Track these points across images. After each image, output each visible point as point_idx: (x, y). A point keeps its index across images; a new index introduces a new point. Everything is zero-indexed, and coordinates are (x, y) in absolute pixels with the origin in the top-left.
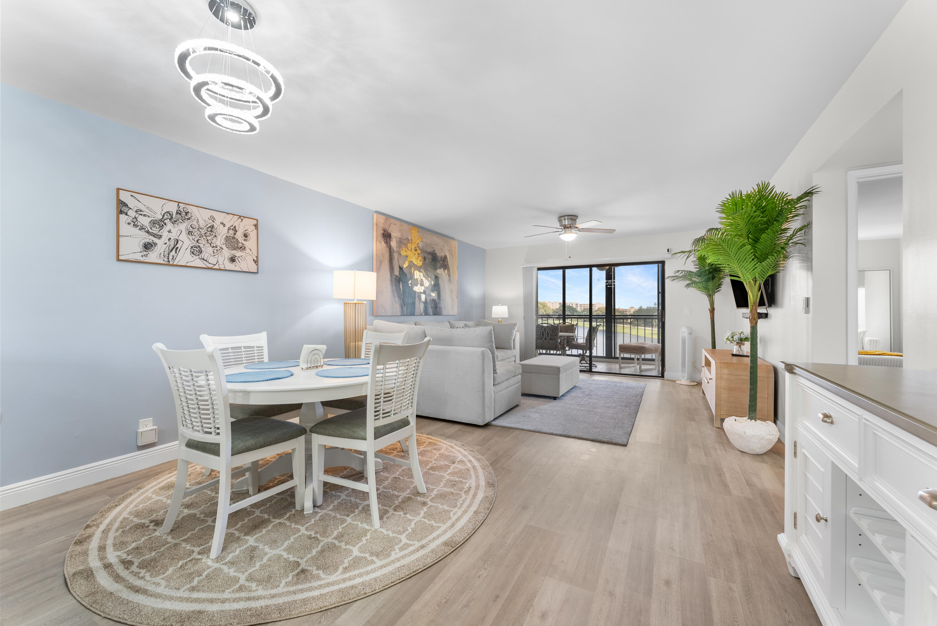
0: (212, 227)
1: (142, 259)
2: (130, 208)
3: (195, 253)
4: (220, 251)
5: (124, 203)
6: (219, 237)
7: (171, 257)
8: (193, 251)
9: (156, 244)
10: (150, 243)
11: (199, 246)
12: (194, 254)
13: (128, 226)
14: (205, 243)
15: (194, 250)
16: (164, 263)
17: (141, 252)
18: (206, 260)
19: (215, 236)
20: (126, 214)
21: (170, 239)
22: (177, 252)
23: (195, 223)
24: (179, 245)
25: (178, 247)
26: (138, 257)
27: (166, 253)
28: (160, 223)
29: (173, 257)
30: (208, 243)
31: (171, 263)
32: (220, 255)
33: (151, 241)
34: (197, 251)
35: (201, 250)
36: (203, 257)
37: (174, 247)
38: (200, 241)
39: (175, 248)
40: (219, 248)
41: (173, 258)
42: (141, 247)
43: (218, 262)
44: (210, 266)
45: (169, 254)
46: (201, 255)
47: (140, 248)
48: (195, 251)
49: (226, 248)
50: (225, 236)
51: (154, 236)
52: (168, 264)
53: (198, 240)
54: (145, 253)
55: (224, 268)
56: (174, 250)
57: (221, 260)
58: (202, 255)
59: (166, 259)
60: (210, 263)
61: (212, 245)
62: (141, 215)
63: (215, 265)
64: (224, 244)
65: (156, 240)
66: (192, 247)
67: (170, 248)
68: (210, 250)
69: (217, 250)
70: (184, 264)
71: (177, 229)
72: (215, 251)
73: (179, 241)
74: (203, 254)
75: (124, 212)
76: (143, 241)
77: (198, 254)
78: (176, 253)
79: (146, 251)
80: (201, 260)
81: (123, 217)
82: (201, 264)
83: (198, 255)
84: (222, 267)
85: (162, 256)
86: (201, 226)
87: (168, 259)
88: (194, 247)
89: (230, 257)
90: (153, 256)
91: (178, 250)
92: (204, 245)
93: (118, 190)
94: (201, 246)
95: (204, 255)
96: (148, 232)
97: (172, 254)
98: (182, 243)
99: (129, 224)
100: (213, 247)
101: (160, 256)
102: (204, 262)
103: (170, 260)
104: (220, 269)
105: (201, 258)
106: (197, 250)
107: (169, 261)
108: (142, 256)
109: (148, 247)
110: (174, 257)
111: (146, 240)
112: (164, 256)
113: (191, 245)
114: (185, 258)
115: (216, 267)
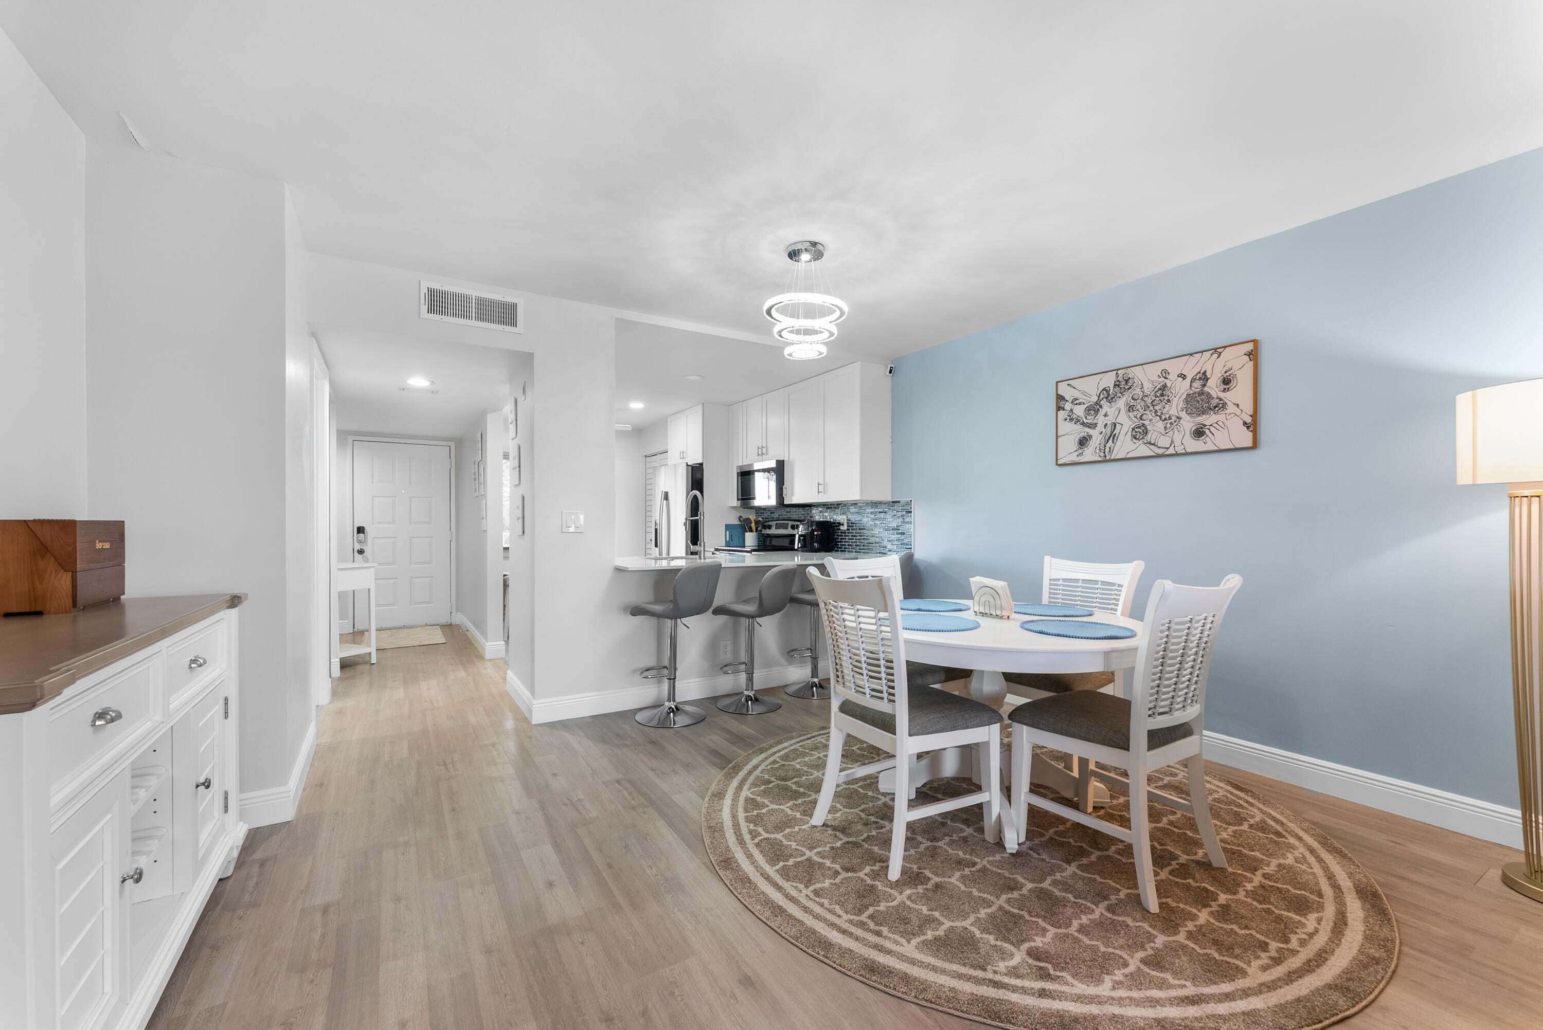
0: (1165, 386)
1: (1077, 460)
2: (1067, 401)
3: (1138, 437)
4: (1176, 424)
5: (1062, 396)
6: (1175, 401)
7: (1107, 450)
8: (1134, 434)
9: (1090, 437)
10: (1085, 438)
11: (1143, 425)
12: (1135, 438)
13: (1065, 422)
14: (1151, 417)
15: (1136, 432)
16: (1100, 459)
17: (1076, 451)
18: (1154, 444)
19: (1169, 401)
20: (1064, 410)
21: (1106, 425)
22: (1115, 441)
23: (1138, 391)
24: (1117, 431)
25: (1116, 434)
26: (1074, 458)
27: (1102, 445)
28: (1094, 409)
29: (1110, 449)
30: (1157, 415)
31: (1108, 458)
32: (1176, 430)
33: (1086, 434)
34: (1140, 433)
35: (1146, 429)
36: (1149, 440)
37: (1111, 435)
38: (1145, 417)
39: (1113, 437)
40: (1174, 418)
41: (1110, 451)
42: (1076, 444)
43: (1172, 442)
44: (1160, 451)
45: (1105, 446)
46: (1146, 438)
47: (1074, 446)
48: (1138, 434)
49: (1187, 415)
50: (1184, 396)
51: (1089, 427)
52: (1105, 461)
53: (1141, 416)
54: (1080, 451)
55: (1184, 451)
56: (1111, 439)
57: (1177, 438)
58: (1148, 438)
59: (1102, 454)
60: (1159, 447)
61: (1163, 417)
62: (1076, 404)
63: (1168, 448)
64: (1183, 410)
65: (1091, 431)
66: (1133, 429)
67: (1107, 438)
68: (1160, 425)
69: (1171, 424)
70: (1123, 456)
71: (1114, 409)
72: (1168, 426)
73: (1117, 425)
74: (1149, 435)
75: (1061, 407)
76: (1078, 436)
77: (1141, 437)
78: (1113, 442)
79: (1081, 448)
80: (1147, 445)
81: (1061, 413)
82: (1145, 451)
83: (1143, 438)
84: (1180, 450)
85: (1098, 451)
86: (1147, 392)
87: (1104, 453)
88: (1137, 428)
89: (1194, 428)
90: (1089, 454)
91: (1116, 438)
92: (1151, 420)
93: (1057, 383)
94: (1147, 423)
95: (1151, 436)
96: (1083, 424)
97: (1108, 445)
98: (1121, 426)
99: (1066, 420)
100: (1166, 419)
101: (1095, 451)
102: (1151, 447)
103: (1106, 453)
104: (1176, 455)
105: (1145, 442)
106: (1141, 431)
107: (1105, 456)
108: (1078, 456)
109: (1083, 442)
110: (1112, 449)
111: (1082, 435)
112: (1100, 450)
113: (1132, 426)
114: (1125, 446)
115: (1171, 451)
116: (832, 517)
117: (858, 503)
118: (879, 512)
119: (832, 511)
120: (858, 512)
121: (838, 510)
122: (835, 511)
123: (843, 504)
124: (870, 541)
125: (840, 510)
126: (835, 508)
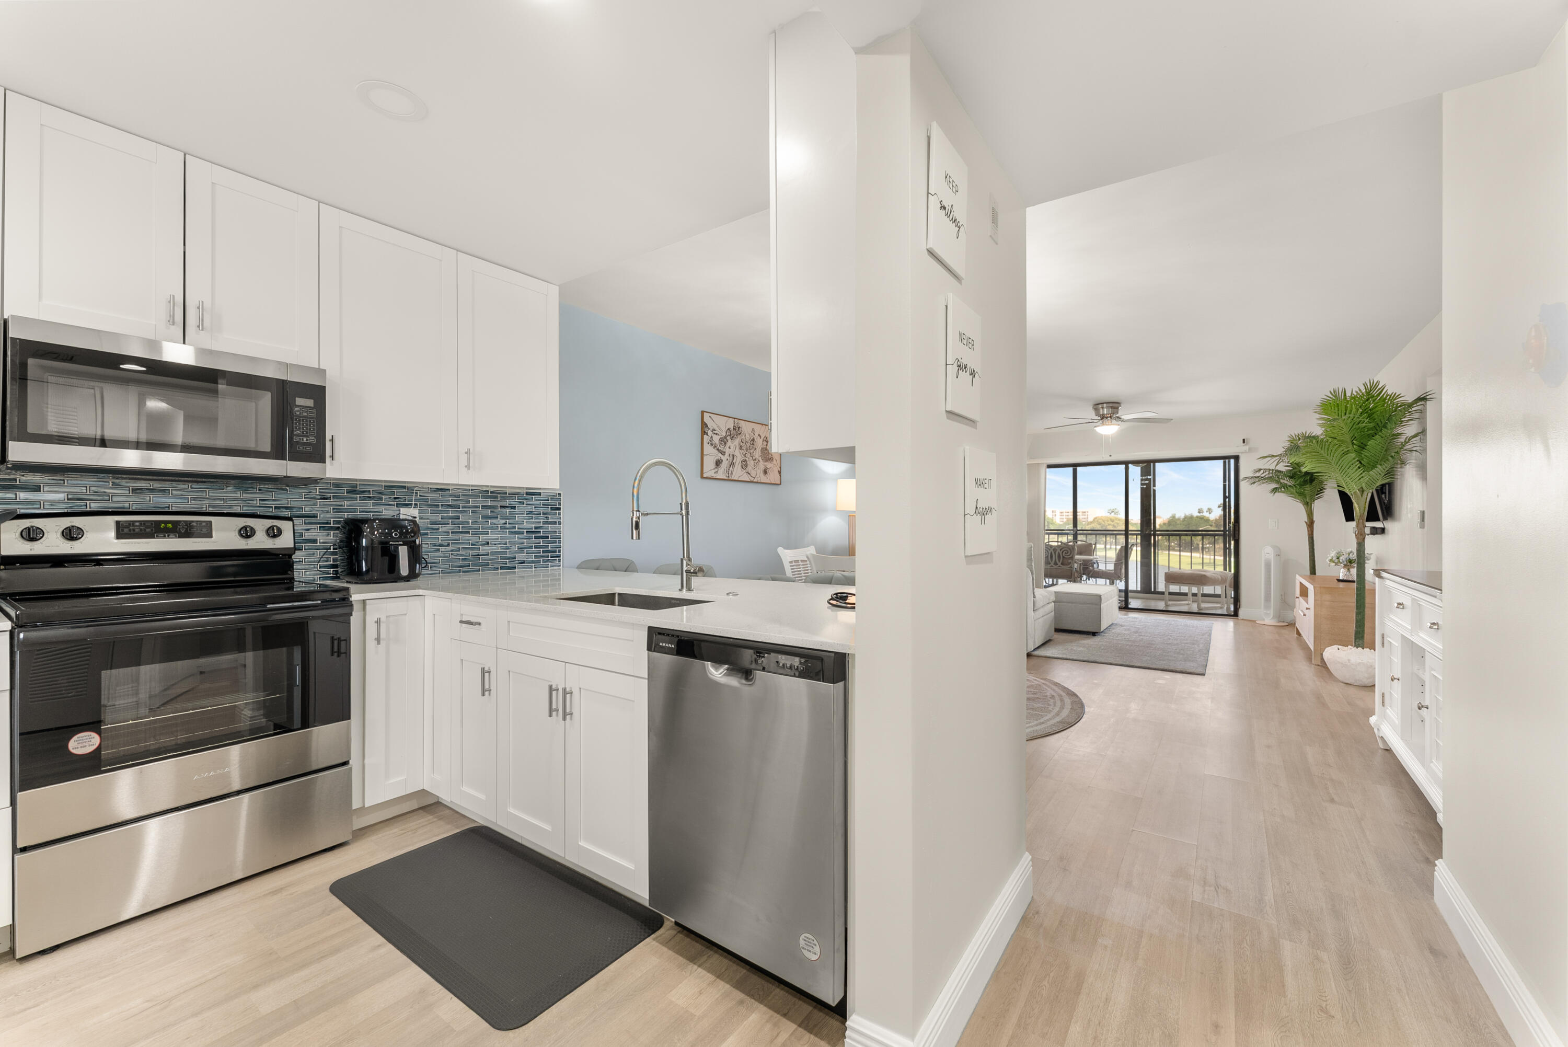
0: (754, 439)
1: (715, 476)
2: (709, 429)
3: (744, 467)
4: (758, 464)
5: (706, 424)
6: (757, 449)
7: (730, 473)
9: (722, 461)
10: (719, 461)
11: (745, 460)
12: (743, 469)
13: (708, 445)
14: (749, 457)
15: (743, 464)
16: (726, 478)
17: (714, 469)
18: (749, 474)
19: (755, 449)
20: (707, 435)
21: (730, 455)
22: (734, 468)
23: (743, 437)
24: (734, 461)
26: (713, 474)
27: (727, 469)
28: (724, 441)
30: (751, 456)
31: (730, 478)
32: (758, 468)
33: (720, 458)
34: (745, 465)
35: (747, 463)
38: (746, 455)
39: (732, 464)
40: (757, 460)
43: (756, 475)
44: (752, 479)
47: (713, 465)
49: (762, 460)
50: (761, 448)
51: (721, 453)
52: (728, 480)
53: (744, 454)
54: (716, 470)
55: (761, 481)
57: (758, 473)
60: (752, 477)
61: (754, 458)
62: (715, 433)
63: (755, 478)
64: (760, 457)
65: (722, 457)
66: (741, 462)
67: (729, 464)
68: (753, 463)
70: (738, 479)
71: (733, 444)
72: (756, 464)
73: (735, 456)
75: (706, 433)
79: (717, 468)
80: (747, 474)
81: (705, 437)
82: (748, 478)
83: (746, 469)
84: (759, 480)
86: (747, 440)
87: (728, 474)
89: (764, 469)
90: (721, 474)
91: (734, 465)
93: (702, 412)
94: (747, 459)
95: (749, 469)
96: (718, 450)
97: (730, 469)
98: (736, 458)
99: (708, 443)
100: (754, 460)
101: (724, 473)
104: (758, 482)
105: (747, 472)
107: (729, 477)
108: (715, 473)
109: (718, 463)
110: (732, 472)
111: (717, 458)
112: (726, 471)
113: (742, 460)
114: (738, 473)
115: (755, 480)
116: (369, 510)
117: (449, 489)
118: (501, 506)
119: (370, 497)
120: (448, 505)
121: (390, 498)
122: (381, 499)
123: (404, 487)
124: (481, 552)
125: (395, 498)
126: (381, 493)
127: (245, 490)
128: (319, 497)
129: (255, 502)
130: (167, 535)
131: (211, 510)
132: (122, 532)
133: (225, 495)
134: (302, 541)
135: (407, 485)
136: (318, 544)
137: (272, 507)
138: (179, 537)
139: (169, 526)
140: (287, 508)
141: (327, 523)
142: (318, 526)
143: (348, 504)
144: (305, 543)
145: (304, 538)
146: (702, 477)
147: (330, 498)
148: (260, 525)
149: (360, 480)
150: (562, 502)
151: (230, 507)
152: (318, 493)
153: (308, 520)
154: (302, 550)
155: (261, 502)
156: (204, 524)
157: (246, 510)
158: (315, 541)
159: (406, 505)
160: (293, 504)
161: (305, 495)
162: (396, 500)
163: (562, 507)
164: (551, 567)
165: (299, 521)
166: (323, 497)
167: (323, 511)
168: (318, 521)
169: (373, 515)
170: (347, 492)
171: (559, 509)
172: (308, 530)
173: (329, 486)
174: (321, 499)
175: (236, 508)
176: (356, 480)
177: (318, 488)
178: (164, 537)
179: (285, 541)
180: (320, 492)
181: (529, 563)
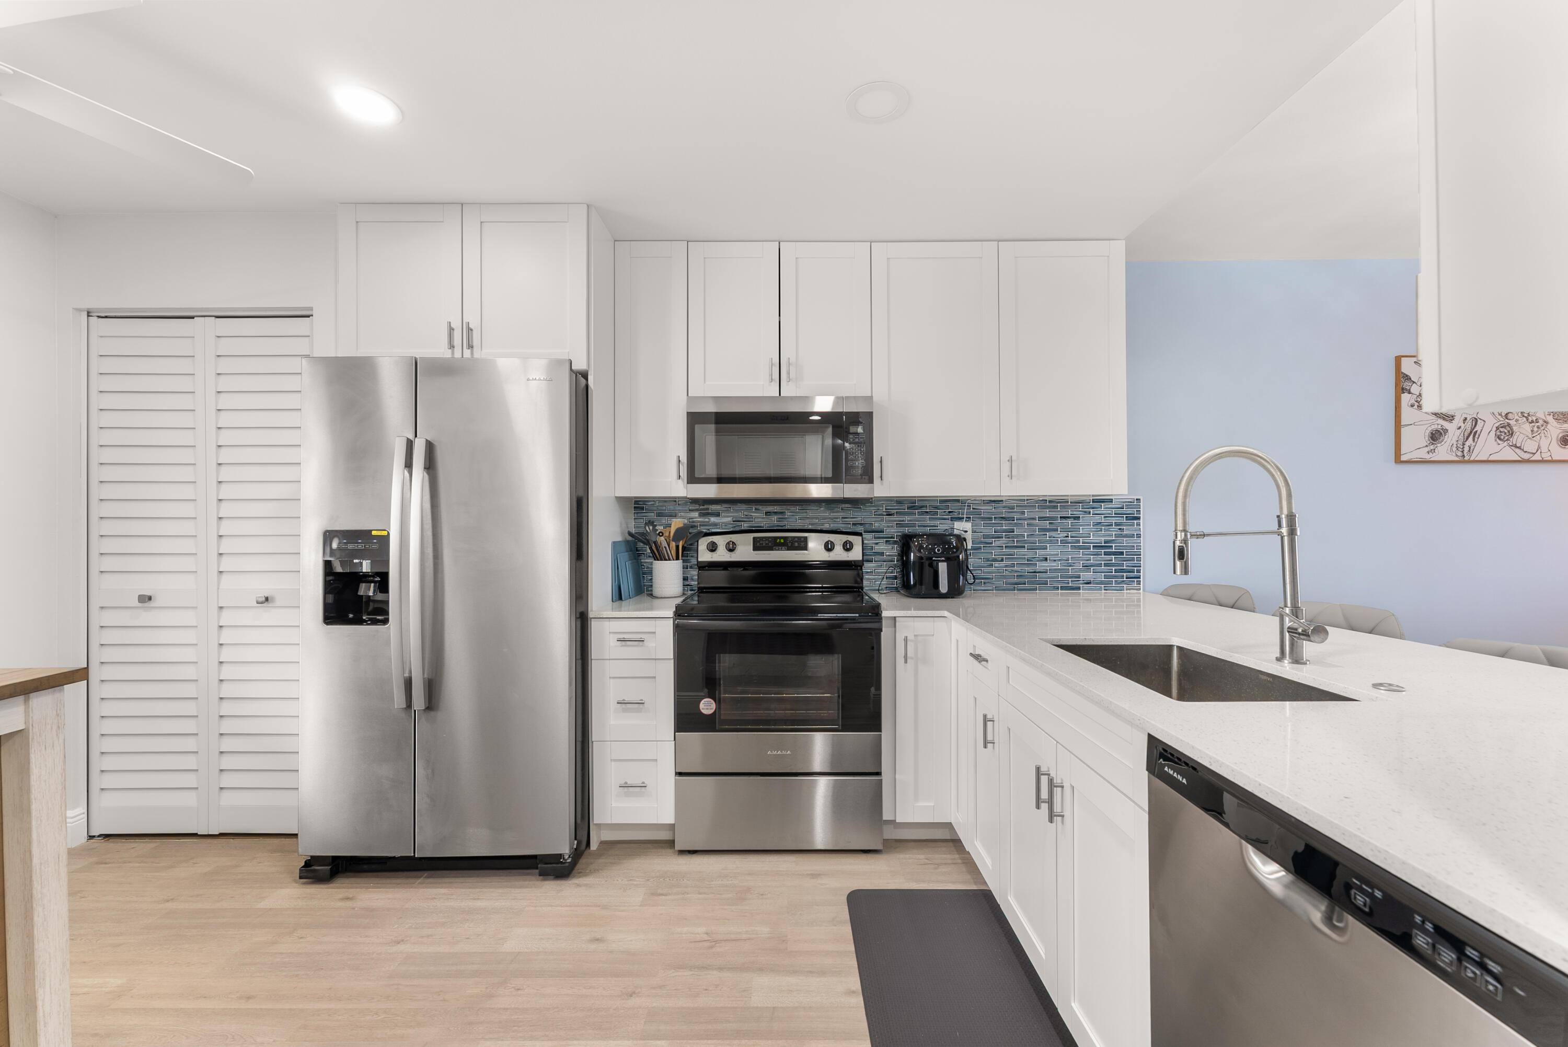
1: (1428, 457)
2: (1414, 382)
3: (1502, 437)
4: (1543, 428)
5: (1407, 376)
7: (1466, 449)
8: (1499, 433)
9: (1446, 431)
10: (1439, 431)
11: (1509, 425)
12: (1500, 439)
13: (1411, 409)
14: (1518, 418)
15: (1501, 432)
16: (1457, 459)
17: (1427, 446)
18: (1519, 448)
20: (1410, 393)
21: (1466, 419)
22: (1476, 440)
24: (1478, 428)
25: (1477, 431)
26: (1423, 454)
27: (1460, 443)
29: (1470, 448)
30: (1524, 416)
31: (1466, 458)
32: (1543, 435)
33: (1440, 427)
34: (1505, 433)
35: (1512, 429)
36: (1514, 443)
37: (1471, 432)
38: (1510, 416)
39: (1473, 434)
40: (1541, 422)
41: (1469, 451)
42: (1427, 438)
43: (1539, 448)
44: (1526, 456)
45: (1464, 444)
46: (1511, 440)
47: (1424, 440)
48: (1503, 434)
49: (1554, 420)
51: (1444, 419)
52: (1463, 461)
53: (1507, 414)
54: (1432, 447)
55: (1550, 458)
56: (1471, 436)
57: (1544, 444)
58: (1514, 440)
59: (1460, 454)
60: (1526, 452)
61: (1530, 419)
63: (1535, 454)
64: (1550, 414)
65: (1446, 425)
66: (1497, 428)
67: (1466, 434)
68: (1527, 427)
69: (1538, 427)
70: (1485, 459)
72: (1535, 429)
73: (1479, 420)
74: (1515, 437)
75: (1406, 389)
76: (1430, 429)
77: (1506, 438)
78: (1474, 440)
79: (1433, 444)
80: (1513, 448)
81: (1405, 397)
82: (1509, 454)
83: (1507, 440)
84: (1546, 456)
85: (1454, 449)
87: (1463, 452)
88: (1502, 427)
89: (1561, 435)
90: (1443, 451)
91: (1477, 436)
92: (1517, 420)
93: (1398, 359)
94: (1512, 422)
95: (1517, 439)
96: (1435, 414)
97: (1468, 443)
98: (1483, 422)
99: (1412, 406)
100: (1532, 422)
101: (1451, 450)
102: (1517, 450)
103: (1465, 455)
104: (1543, 461)
105: (1511, 444)
106: (1506, 431)
107: (1464, 456)
108: (1428, 452)
109: (1435, 436)
110: (1472, 448)
111: (1434, 427)
112: (1457, 448)
113: (1497, 425)
114: (1487, 446)
115: (1537, 457)
116: (926, 524)
117: (1002, 501)
118: (1061, 517)
119: (927, 512)
120: (1002, 518)
121: (945, 512)
122: (936, 513)
123: (958, 501)
124: (1038, 568)
125: (950, 512)
126: (936, 508)
127: (832, 510)
128: (885, 514)
129: (839, 520)
130: (780, 547)
131: (810, 527)
132: (758, 545)
133: (820, 514)
134: (872, 553)
135: (960, 498)
136: (885, 557)
137: (850, 524)
138: (788, 550)
139: (782, 541)
140: (861, 524)
141: (892, 538)
142: (885, 540)
143: (909, 519)
144: (875, 555)
145: (874, 551)
146: (1398, 460)
147: (894, 514)
148: (838, 540)
149: (918, 497)
150: (1141, 510)
151: (823, 524)
152: (884, 510)
153: (878, 535)
154: (872, 562)
155: (843, 520)
156: (803, 539)
157: (833, 526)
158: (882, 554)
159: (961, 519)
160: (867, 520)
161: (874, 512)
162: (951, 514)
163: (1141, 516)
164: (1126, 590)
165: (870, 536)
166: (888, 513)
167: (888, 527)
168: (885, 536)
169: (930, 529)
170: (907, 508)
171: (1139, 518)
172: (877, 544)
173: (893, 503)
174: (887, 515)
175: (826, 525)
176: (915, 497)
177: (884, 505)
178: (779, 550)
179: (856, 554)
180: (886, 509)
181: (1097, 584)
